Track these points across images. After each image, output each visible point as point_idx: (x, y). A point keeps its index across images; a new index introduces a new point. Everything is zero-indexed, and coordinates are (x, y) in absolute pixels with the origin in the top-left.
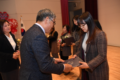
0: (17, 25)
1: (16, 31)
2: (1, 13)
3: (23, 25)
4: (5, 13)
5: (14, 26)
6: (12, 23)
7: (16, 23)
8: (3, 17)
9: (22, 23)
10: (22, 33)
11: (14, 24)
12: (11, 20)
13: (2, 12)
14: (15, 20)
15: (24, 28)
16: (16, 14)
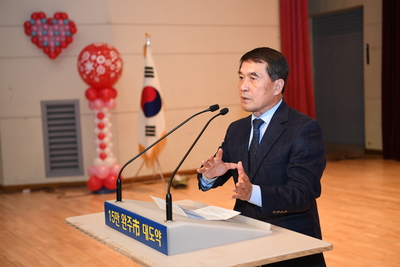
2: (44, 16)
3: (155, 70)
4: (61, 16)
5: (113, 75)
7: (119, 64)
8: (51, 34)
9: (150, 64)
11: (112, 68)
13: (50, 14)
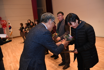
0: (6, 24)
1: (6, 27)
6: (4, 23)
7: (6, 23)
9: (9, 22)
10: (9, 28)
12: (3, 21)
14: (5, 21)
15: (10, 25)
16: (6, 17)
